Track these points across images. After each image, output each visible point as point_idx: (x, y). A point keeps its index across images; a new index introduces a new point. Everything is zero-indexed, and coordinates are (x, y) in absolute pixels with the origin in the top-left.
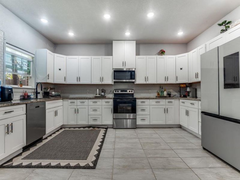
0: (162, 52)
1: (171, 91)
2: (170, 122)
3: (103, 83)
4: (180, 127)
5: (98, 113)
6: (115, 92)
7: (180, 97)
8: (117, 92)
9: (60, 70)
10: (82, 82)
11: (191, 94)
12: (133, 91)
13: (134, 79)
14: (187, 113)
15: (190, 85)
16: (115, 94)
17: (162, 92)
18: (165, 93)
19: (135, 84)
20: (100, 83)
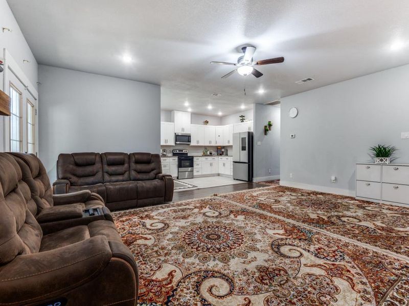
0: (207, 122)
1: (212, 151)
2: (214, 172)
3: (167, 144)
4: (219, 175)
5: (167, 168)
7: (218, 155)
8: (175, 152)
11: (224, 153)
12: (187, 151)
13: (190, 142)
14: (224, 164)
15: (224, 147)
17: (207, 152)
18: (208, 153)
19: (190, 145)
20: (165, 144)
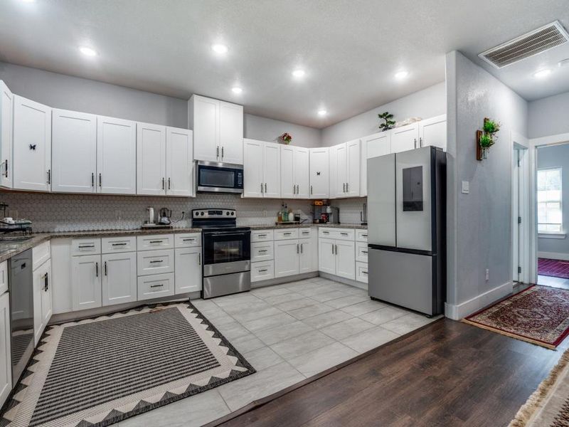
0: (286, 139)
2: (306, 269)
3: (170, 193)
4: (318, 275)
5: (165, 267)
6: (195, 216)
7: (314, 223)
8: (200, 216)
9: (33, 147)
10: (107, 188)
11: (331, 218)
12: (235, 212)
13: (242, 187)
14: (335, 249)
16: (194, 220)
17: (287, 214)
18: (291, 217)
19: (242, 197)
20: (163, 193)
